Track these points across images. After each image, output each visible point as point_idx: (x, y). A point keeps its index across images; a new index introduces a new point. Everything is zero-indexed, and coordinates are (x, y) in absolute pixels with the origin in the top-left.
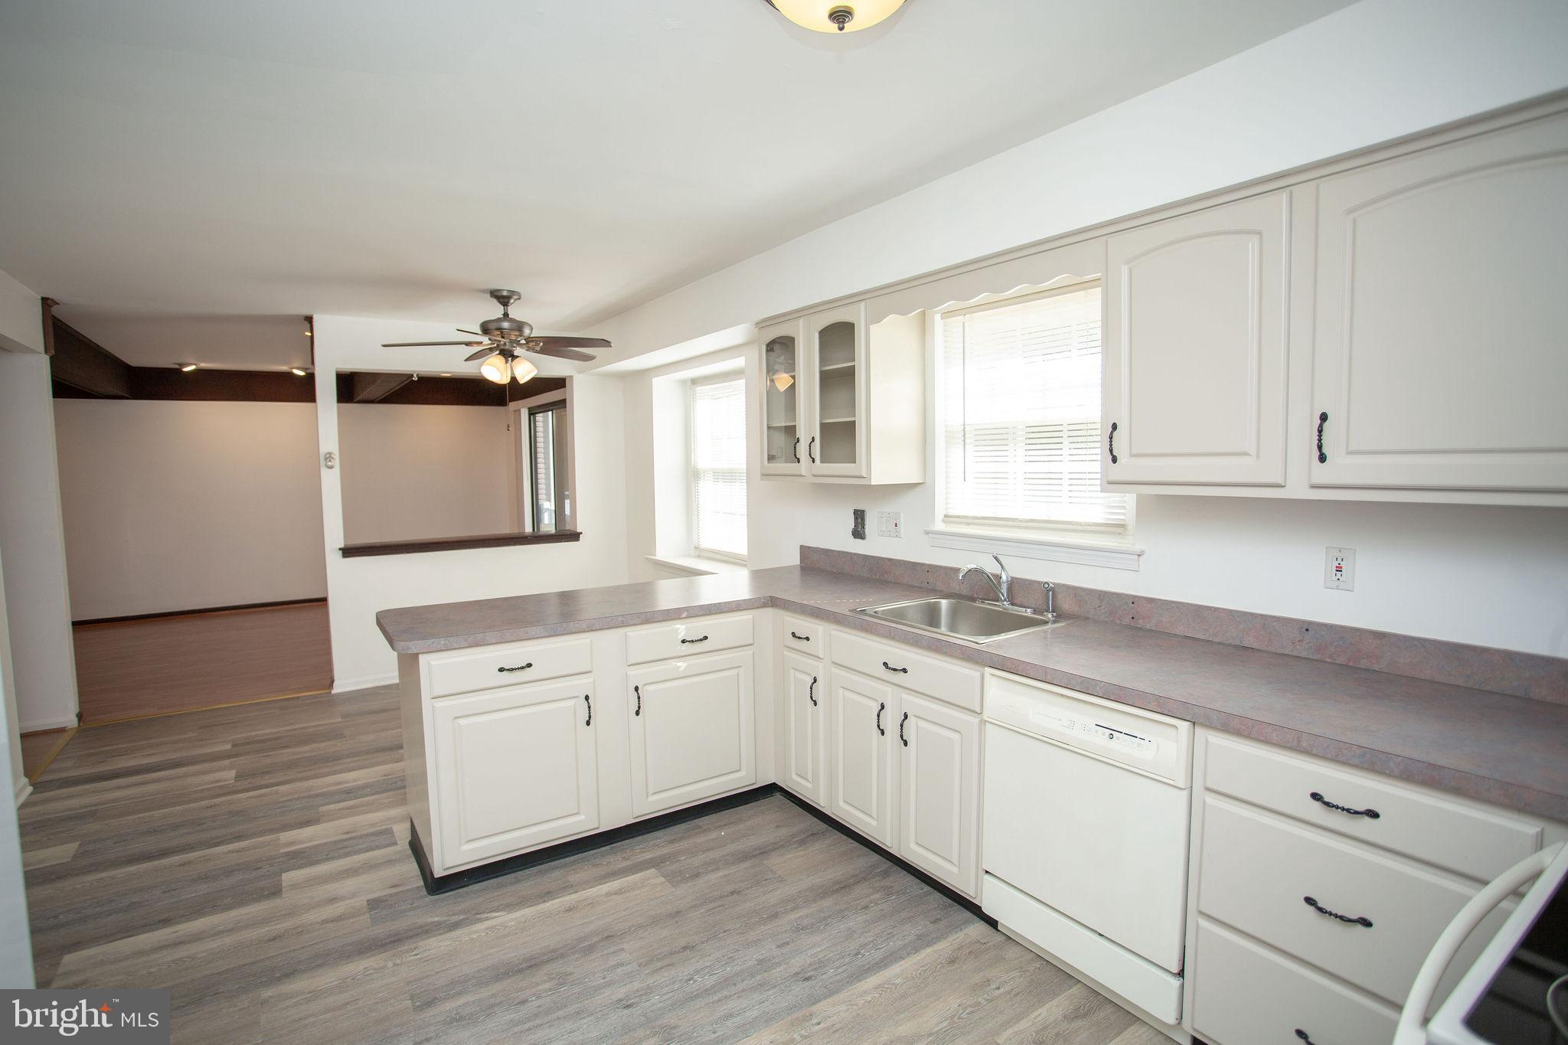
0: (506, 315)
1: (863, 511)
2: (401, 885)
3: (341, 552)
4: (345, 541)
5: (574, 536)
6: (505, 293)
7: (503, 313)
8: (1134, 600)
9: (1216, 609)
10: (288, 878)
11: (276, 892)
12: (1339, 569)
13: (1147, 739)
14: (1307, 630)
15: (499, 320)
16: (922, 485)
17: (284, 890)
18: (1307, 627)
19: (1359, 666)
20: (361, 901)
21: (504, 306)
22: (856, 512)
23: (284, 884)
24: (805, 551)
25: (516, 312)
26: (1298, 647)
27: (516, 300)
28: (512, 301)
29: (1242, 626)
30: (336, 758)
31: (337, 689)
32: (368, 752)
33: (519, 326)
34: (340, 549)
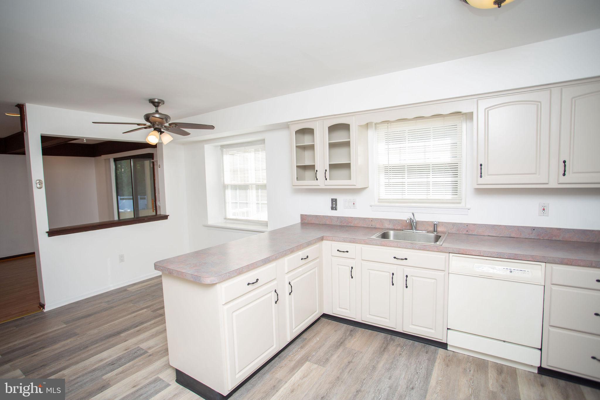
0: (157, 112)
1: (336, 199)
3: (47, 234)
4: (49, 227)
5: (165, 217)
6: (156, 100)
7: (155, 110)
8: (467, 225)
9: (500, 226)
12: (544, 210)
13: (527, 270)
14: (534, 230)
15: (154, 113)
16: (368, 188)
18: (534, 229)
19: (552, 239)
21: (156, 107)
22: (332, 200)
24: (303, 217)
25: (162, 109)
26: (531, 235)
27: (162, 104)
28: (160, 104)
29: (510, 230)
30: (85, 347)
31: (47, 309)
32: (102, 340)
33: (166, 118)
34: (47, 232)
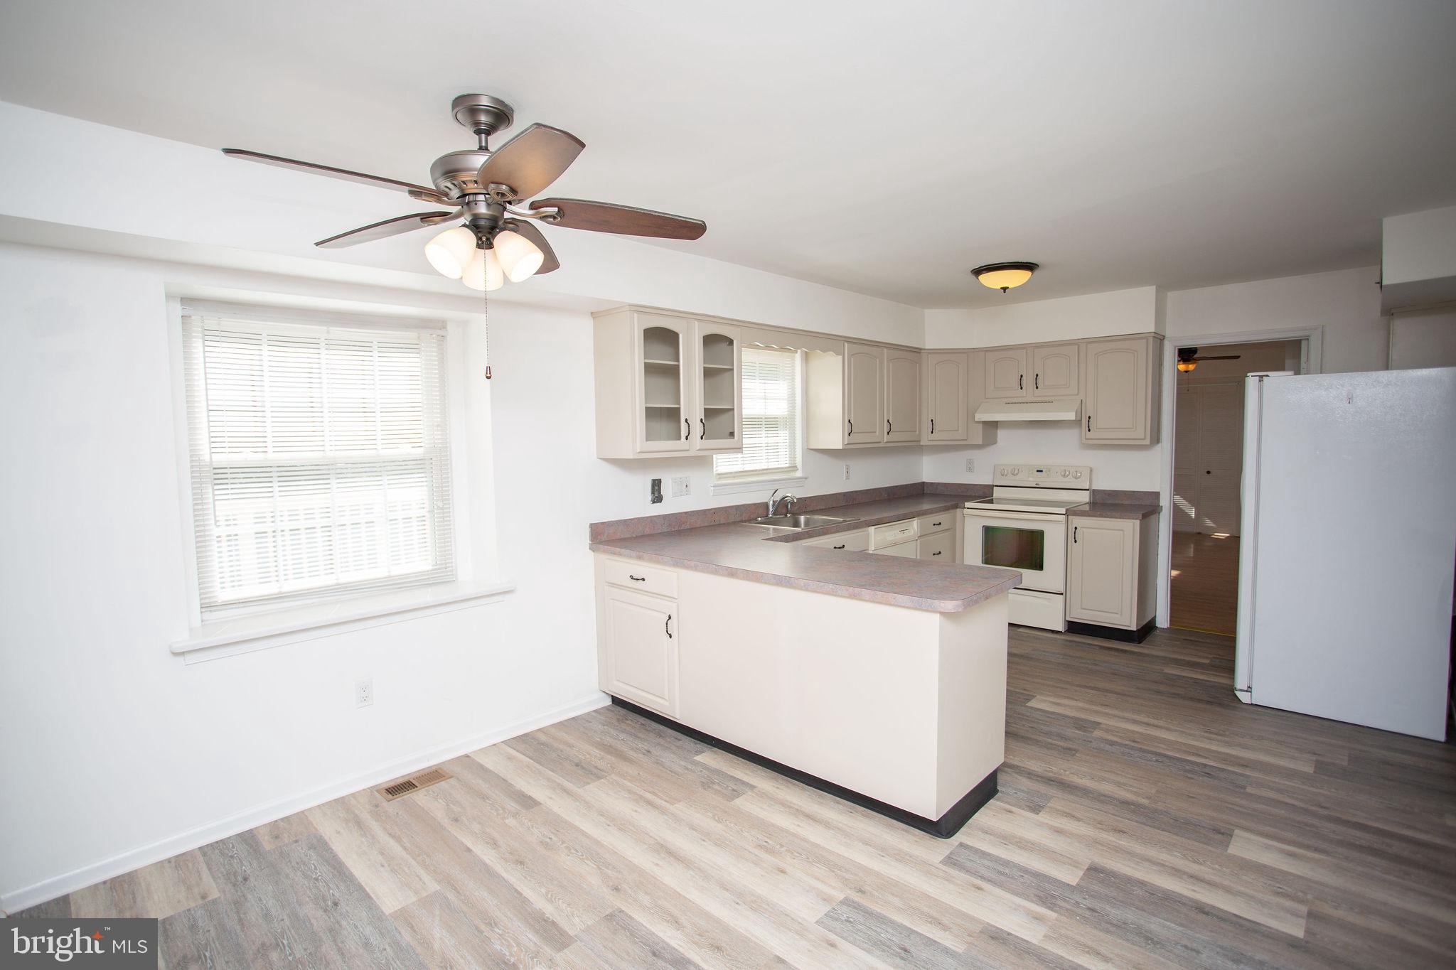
1: (661, 481)
2: (1005, 809)
10: (1071, 877)
11: (1093, 870)
17: (1086, 868)
20: (1043, 817)
21: (479, 131)
22: (651, 481)
23: (1081, 873)
24: (595, 528)
